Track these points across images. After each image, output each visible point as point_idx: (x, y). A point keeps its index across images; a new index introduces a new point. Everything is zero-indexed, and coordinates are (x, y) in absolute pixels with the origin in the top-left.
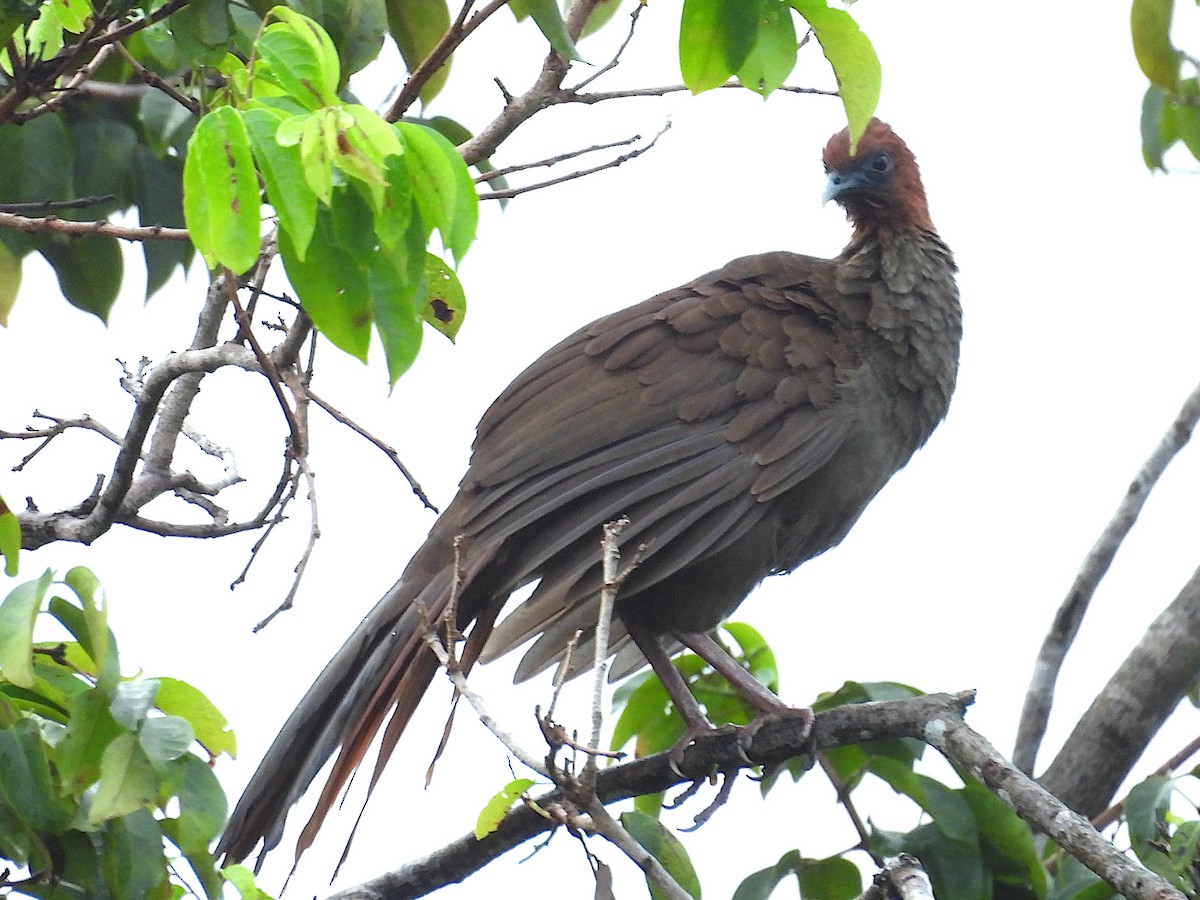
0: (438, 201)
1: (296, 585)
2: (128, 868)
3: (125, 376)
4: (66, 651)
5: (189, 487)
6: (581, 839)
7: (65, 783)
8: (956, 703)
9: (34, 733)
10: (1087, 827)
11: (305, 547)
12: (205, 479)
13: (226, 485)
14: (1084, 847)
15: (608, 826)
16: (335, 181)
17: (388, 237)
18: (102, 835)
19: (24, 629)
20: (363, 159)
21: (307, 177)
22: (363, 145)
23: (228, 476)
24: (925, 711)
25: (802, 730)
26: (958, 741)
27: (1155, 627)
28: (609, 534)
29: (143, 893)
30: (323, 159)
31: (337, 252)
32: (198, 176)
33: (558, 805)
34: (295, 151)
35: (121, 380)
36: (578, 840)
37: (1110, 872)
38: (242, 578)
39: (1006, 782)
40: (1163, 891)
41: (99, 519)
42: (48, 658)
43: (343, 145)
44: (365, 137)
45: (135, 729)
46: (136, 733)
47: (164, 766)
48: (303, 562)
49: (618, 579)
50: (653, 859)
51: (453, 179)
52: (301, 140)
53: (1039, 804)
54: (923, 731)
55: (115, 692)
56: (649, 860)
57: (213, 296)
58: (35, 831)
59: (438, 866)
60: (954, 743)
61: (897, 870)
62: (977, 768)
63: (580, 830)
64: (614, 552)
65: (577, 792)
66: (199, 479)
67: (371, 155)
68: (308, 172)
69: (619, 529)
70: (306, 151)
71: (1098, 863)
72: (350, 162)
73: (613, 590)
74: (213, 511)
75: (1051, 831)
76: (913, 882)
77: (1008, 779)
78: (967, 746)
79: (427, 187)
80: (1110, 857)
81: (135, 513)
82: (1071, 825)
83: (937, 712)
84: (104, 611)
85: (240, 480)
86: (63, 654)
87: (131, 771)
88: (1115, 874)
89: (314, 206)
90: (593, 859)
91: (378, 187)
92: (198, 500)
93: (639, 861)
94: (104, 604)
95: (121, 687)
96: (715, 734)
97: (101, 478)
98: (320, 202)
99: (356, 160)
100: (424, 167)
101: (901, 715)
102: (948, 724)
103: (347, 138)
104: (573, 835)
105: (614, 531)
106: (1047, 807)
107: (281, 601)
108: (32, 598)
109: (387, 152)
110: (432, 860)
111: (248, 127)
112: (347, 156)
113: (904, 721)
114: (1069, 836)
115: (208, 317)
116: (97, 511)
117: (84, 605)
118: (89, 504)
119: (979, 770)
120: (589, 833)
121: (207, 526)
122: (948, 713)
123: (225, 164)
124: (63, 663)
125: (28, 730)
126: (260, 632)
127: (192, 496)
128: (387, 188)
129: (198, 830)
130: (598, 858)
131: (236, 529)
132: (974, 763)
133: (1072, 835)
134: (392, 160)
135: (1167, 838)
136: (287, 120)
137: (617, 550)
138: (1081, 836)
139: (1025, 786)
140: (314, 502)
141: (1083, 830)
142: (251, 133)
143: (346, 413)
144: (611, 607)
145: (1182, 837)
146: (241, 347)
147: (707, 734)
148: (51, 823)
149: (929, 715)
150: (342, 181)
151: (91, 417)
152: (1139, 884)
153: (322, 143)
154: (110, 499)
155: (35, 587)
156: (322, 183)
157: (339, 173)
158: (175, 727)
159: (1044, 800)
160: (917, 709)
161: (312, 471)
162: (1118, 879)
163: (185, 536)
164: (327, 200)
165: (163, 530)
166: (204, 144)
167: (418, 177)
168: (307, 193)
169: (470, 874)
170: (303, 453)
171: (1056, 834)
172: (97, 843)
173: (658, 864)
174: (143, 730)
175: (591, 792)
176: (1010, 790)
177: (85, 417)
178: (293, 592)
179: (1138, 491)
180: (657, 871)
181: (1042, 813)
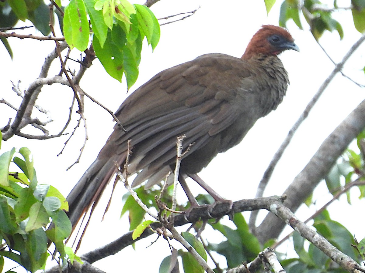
0: (147, 29)
1: (81, 155)
2: (35, 246)
3: (13, 86)
4: (18, 174)
5: (37, 123)
6: (168, 240)
7: (17, 218)
8: (281, 199)
9: (5, 202)
10: (324, 240)
11: (84, 143)
12: (42, 120)
13: (48, 122)
14: (323, 247)
15: (177, 236)
16: (114, 22)
17: (130, 41)
18: (27, 235)
19: (6, 167)
20: (123, 15)
21: (105, 21)
22: (123, 10)
23: (49, 120)
24: (270, 201)
25: (229, 207)
26: (281, 211)
27: (296, 178)
28: (179, 140)
29: (40, 254)
30: (110, 15)
31: (112, 46)
32: (69, 19)
33: (160, 229)
34: (101, 12)
35: (13, 88)
36: (167, 241)
37: (332, 255)
38: (61, 153)
39: (297, 225)
40: (350, 261)
41: (10, 133)
42: (13, 177)
43: (117, 10)
44: (124, 7)
45: (42, 200)
46: (42, 202)
47: (51, 213)
48: (83, 148)
49: (182, 155)
50: (192, 247)
51: (153, 22)
52: (103, 8)
53: (308, 232)
54: (269, 208)
55: (35, 189)
56: (191, 247)
57: (47, 60)
58: (4, 233)
59: (107, 249)
60: (280, 212)
61: (266, 252)
62: (287, 220)
63: (168, 237)
64: (181, 146)
65: (168, 225)
66: (40, 121)
67: (126, 14)
68: (105, 19)
69: (183, 139)
70: (104, 12)
71: (328, 252)
72: (119, 16)
73: (180, 159)
74: (44, 131)
75: (312, 241)
76: (272, 256)
77: (298, 224)
78: (284, 213)
79: (143, 24)
80: (332, 250)
81: (19, 131)
82: (319, 239)
83: (274, 201)
84: (33, 162)
85: (53, 121)
86: (18, 176)
87: (39, 214)
88: (334, 255)
89: (107, 30)
90: (171, 247)
91: (128, 24)
92: (39, 127)
93: (187, 248)
94: (32, 159)
95: (37, 187)
96: (200, 207)
97: (10, 119)
98: (109, 28)
99: (121, 15)
100: (142, 18)
101: (262, 202)
102: (278, 206)
103: (118, 8)
104: (165, 239)
105: (181, 139)
106: (311, 233)
107: (76, 161)
108: (9, 157)
109: (131, 13)
110: (106, 247)
111: (85, 4)
112: (118, 13)
113: (262, 204)
114: (318, 243)
115: (45, 68)
116: (9, 130)
117: (25, 160)
118: (7, 128)
119: (288, 221)
120: (171, 238)
121: (43, 136)
122: (278, 202)
123: (77, 16)
124: (18, 179)
125: (3, 201)
126: (68, 170)
127: (38, 126)
128: (131, 25)
129: (61, 234)
130: (173, 247)
131: (52, 137)
132: (286, 219)
133: (319, 242)
134: (133, 15)
135: (357, 243)
136: (98, 2)
137: (182, 146)
138: (322, 243)
139: (304, 226)
140: (86, 128)
141: (323, 241)
142: (86, 6)
143: (96, 99)
144: (179, 164)
145: (362, 243)
146: (61, 77)
147: (197, 207)
148: (10, 231)
149: (272, 203)
150: (116, 22)
151: (4, 99)
152: (342, 259)
153: (110, 9)
154: (14, 126)
155: (9, 153)
156: (109, 23)
157: (115, 19)
158: (54, 200)
159: (310, 231)
160: (267, 200)
161: (86, 118)
162: (335, 257)
163: (35, 139)
164: (111, 28)
165: (28, 137)
166: (71, 9)
167: (140, 21)
168: (104, 25)
169: (117, 252)
170: (82, 112)
171: (314, 242)
172: (25, 238)
173: (193, 249)
174: (44, 201)
175: (172, 225)
176: (299, 228)
177: (2, 100)
178: (79, 157)
179: (291, 133)
180: (193, 251)
181: (309, 235)
